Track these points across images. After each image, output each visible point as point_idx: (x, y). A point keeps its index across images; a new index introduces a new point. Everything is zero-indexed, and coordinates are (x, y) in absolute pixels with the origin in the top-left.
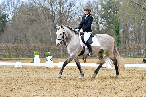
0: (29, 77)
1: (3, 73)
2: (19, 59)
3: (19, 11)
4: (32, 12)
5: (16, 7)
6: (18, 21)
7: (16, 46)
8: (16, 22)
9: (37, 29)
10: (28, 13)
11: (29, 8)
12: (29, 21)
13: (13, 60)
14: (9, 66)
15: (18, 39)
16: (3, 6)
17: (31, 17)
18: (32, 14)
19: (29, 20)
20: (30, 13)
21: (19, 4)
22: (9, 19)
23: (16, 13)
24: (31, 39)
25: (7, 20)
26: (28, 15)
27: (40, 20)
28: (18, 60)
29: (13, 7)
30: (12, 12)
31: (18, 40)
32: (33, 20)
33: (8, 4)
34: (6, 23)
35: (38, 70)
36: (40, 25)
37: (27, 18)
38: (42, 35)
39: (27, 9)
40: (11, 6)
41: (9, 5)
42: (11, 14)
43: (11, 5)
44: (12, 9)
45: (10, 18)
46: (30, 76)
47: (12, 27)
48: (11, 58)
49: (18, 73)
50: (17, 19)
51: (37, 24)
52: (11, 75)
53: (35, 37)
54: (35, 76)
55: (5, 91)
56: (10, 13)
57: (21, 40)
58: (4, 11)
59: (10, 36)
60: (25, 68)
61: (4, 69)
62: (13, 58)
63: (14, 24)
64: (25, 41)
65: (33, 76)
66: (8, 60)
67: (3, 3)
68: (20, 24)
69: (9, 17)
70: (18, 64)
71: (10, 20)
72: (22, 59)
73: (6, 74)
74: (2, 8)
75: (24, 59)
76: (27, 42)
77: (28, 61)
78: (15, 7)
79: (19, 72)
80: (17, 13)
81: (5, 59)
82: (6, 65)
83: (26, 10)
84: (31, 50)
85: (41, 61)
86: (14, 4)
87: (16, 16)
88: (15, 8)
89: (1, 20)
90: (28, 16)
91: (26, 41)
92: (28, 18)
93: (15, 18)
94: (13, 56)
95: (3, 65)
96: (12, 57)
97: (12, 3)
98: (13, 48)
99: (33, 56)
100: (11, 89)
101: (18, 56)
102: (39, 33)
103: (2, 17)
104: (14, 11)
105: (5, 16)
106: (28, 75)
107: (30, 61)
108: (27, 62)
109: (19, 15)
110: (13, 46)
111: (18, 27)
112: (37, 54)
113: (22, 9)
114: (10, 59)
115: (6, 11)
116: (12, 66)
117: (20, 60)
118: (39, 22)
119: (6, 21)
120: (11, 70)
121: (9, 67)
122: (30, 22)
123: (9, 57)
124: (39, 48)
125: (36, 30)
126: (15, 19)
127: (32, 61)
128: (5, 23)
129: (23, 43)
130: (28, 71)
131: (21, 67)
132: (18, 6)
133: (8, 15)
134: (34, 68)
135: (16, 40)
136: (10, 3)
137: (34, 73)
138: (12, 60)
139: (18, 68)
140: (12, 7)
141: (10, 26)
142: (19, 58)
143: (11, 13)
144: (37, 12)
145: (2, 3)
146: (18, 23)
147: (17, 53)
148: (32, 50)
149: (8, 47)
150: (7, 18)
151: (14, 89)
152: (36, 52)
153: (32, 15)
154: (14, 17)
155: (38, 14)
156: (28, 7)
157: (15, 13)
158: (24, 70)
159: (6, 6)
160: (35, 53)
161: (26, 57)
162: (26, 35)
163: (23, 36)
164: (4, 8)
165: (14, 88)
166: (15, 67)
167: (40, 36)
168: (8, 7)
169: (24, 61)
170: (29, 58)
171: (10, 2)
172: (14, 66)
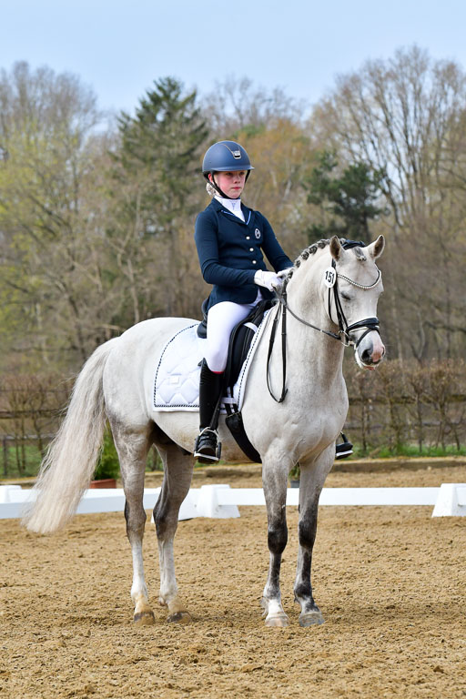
1: (359, 557)
3: (452, 139)
5: (432, 111)
6: (447, 206)
7: (440, 374)
8: (437, 212)
13: (424, 466)
14: (397, 510)
16: (346, 114)
21: (451, 92)
22: (388, 194)
23: (432, 156)
25: (374, 203)
28: (454, 464)
29: (411, 114)
30: (411, 150)
31: (450, 329)
33: (379, 99)
34: (369, 221)
40: (397, 111)
41: (384, 107)
43: (398, 101)
44: (406, 132)
45: (395, 192)
47: (409, 247)
48: (413, 454)
49: (454, 555)
50: (443, 196)
52: (413, 575)
55: (379, 684)
56: (394, 158)
58: (355, 147)
61: (368, 531)
62: (421, 454)
63: (423, 227)
66: (390, 468)
67: (347, 92)
69: (389, 182)
71: (393, 203)
73: (383, 564)
74: (341, 127)
78: (426, 114)
80: (437, 156)
81: (368, 461)
82: (377, 507)
86: (417, 95)
87: (433, 173)
88: (425, 122)
89: (339, 201)
93: (429, 184)
94: (421, 440)
95: (360, 508)
97: (402, 88)
98: (418, 391)
100: (415, 673)
103: (342, 186)
104: (420, 143)
105: (364, 180)
109: (456, 170)
110: (421, 377)
111: (449, 245)
114: (402, 459)
115: (370, 147)
116: (416, 509)
119: (371, 212)
120: (413, 535)
121: (398, 518)
123: (399, 449)
126: (431, 197)
128: (364, 223)
132: (443, 108)
133: (382, 173)
135: (440, 333)
136: (394, 92)
138: (414, 467)
140: (406, 112)
141: (397, 239)
143: (403, 151)
145: (339, 94)
146: (445, 222)
149: (386, 381)
150: (379, 192)
151: (438, 669)
154: (419, 179)
157: (424, 158)
159: (365, 109)
164: (358, 124)
165: (437, 662)
166: (436, 513)
168: (382, 115)
171: (391, 85)
172: (430, 509)
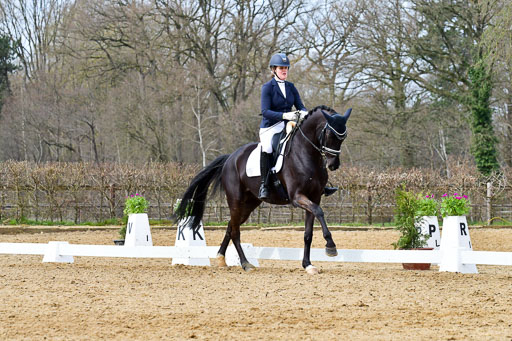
0: (105, 307)
2: (62, 227)
4: (119, 28)
9: (139, 99)
10: (106, 34)
11: (108, 13)
12: (109, 67)
15: (63, 141)
17: (117, 49)
18: (119, 38)
19: (108, 61)
20: (112, 32)
24: (116, 142)
26: (103, 40)
27: (151, 62)
32: (125, 64)
35: (143, 277)
36: (152, 84)
37: (101, 52)
38: (161, 125)
39: (102, 17)
42: (30, 35)
46: (109, 301)
51: (140, 79)
53: (132, 136)
54: (130, 300)
57: (71, 149)
59: (27, 131)
60: (88, 265)
64: (88, 154)
65: (120, 303)
68: (70, 79)
70: (56, 250)
72: (75, 230)
75: (83, 227)
76: (96, 157)
77: (101, 235)
79: (62, 285)
83: (95, 20)
84: (114, 190)
85: (156, 235)
90: (103, 44)
91: (92, 152)
92: (105, 55)
96: (33, 219)
99: (121, 215)
101: (57, 216)
102: (148, 118)
106: (98, 297)
107: (110, 236)
108: (97, 243)
112: (139, 208)
113: (76, 16)
117: (67, 230)
118: (149, 72)
122: (111, 72)
124: (149, 180)
125: (135, 108)
127: (118, 238)
129: (80, 160)
130: (99, 279)
131: (72, 261)
134: (125, 265)
137: (127, 288)
139: (58, 266)
142: (63, 224)
144: (140, 30)
147: (55, 202)
148: (117, 192)
152: (137, 199)
153: (120, 40)
155: (147, 38)
156: (105, 9)
158: (85, 275)
160: (129, 201)
161: (95, 222)
162: (92, 127)
163: (84, 130)
167: (153, 130)
169: (83, 236)
170: (106, 223)
